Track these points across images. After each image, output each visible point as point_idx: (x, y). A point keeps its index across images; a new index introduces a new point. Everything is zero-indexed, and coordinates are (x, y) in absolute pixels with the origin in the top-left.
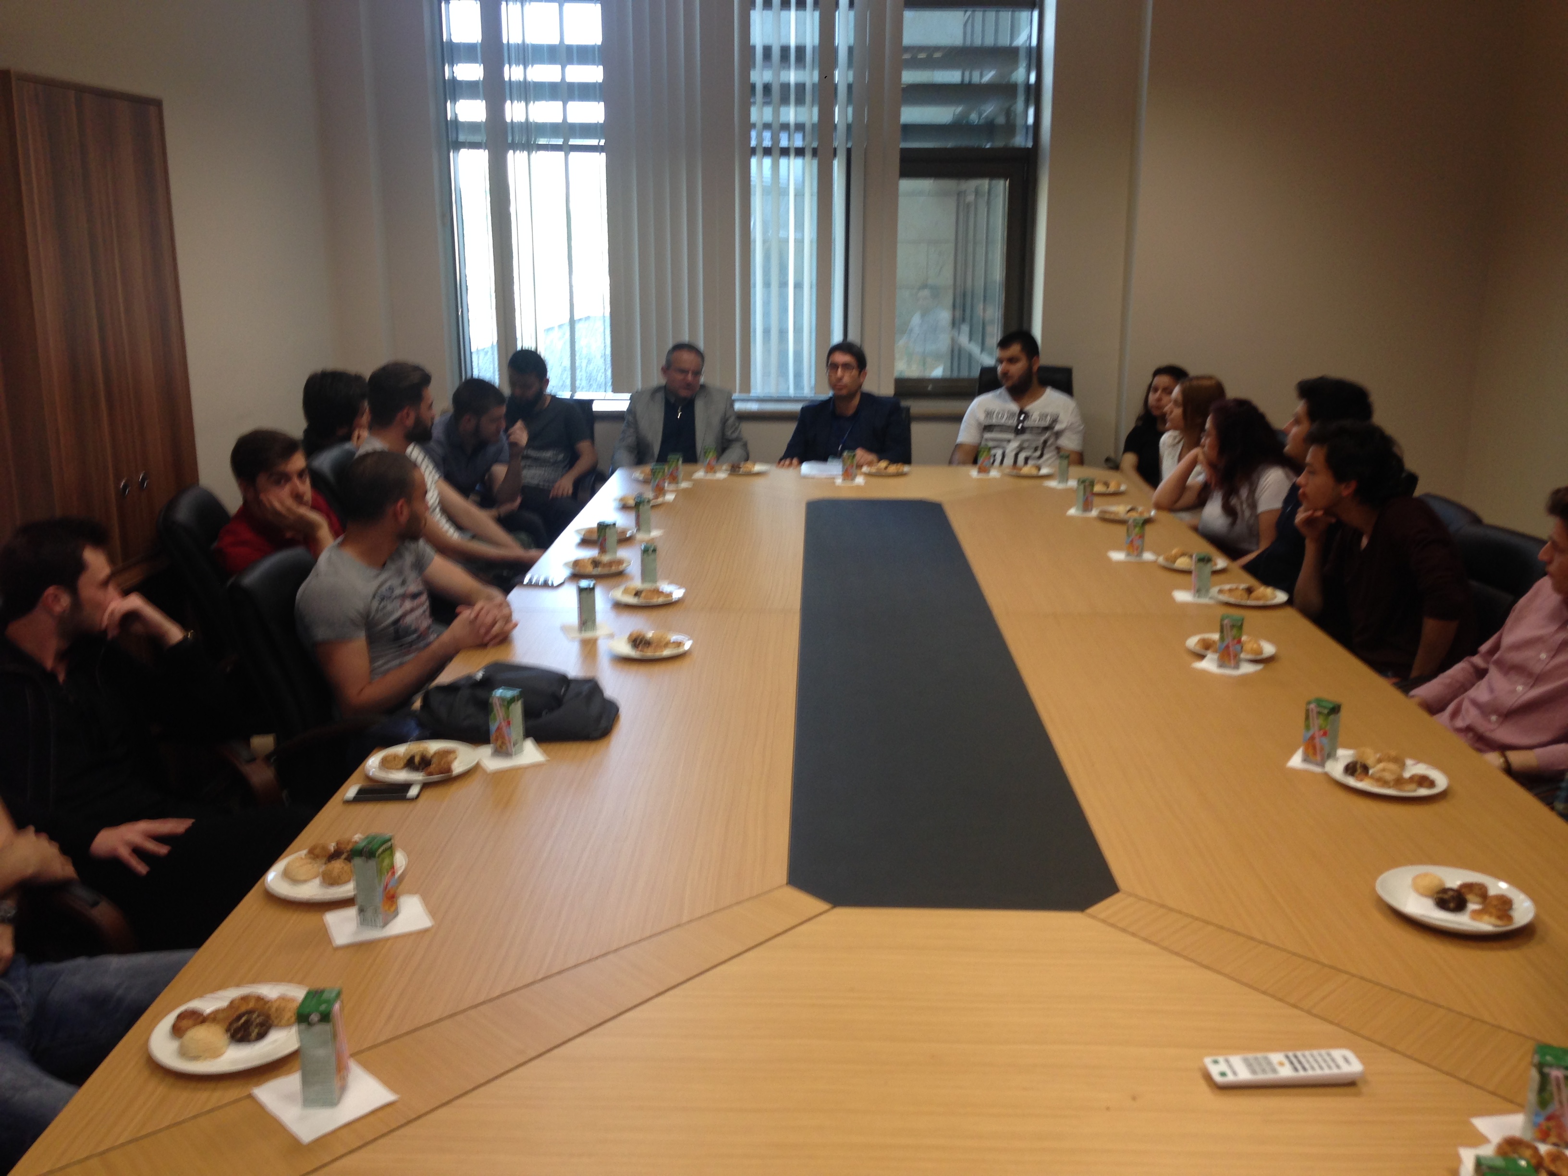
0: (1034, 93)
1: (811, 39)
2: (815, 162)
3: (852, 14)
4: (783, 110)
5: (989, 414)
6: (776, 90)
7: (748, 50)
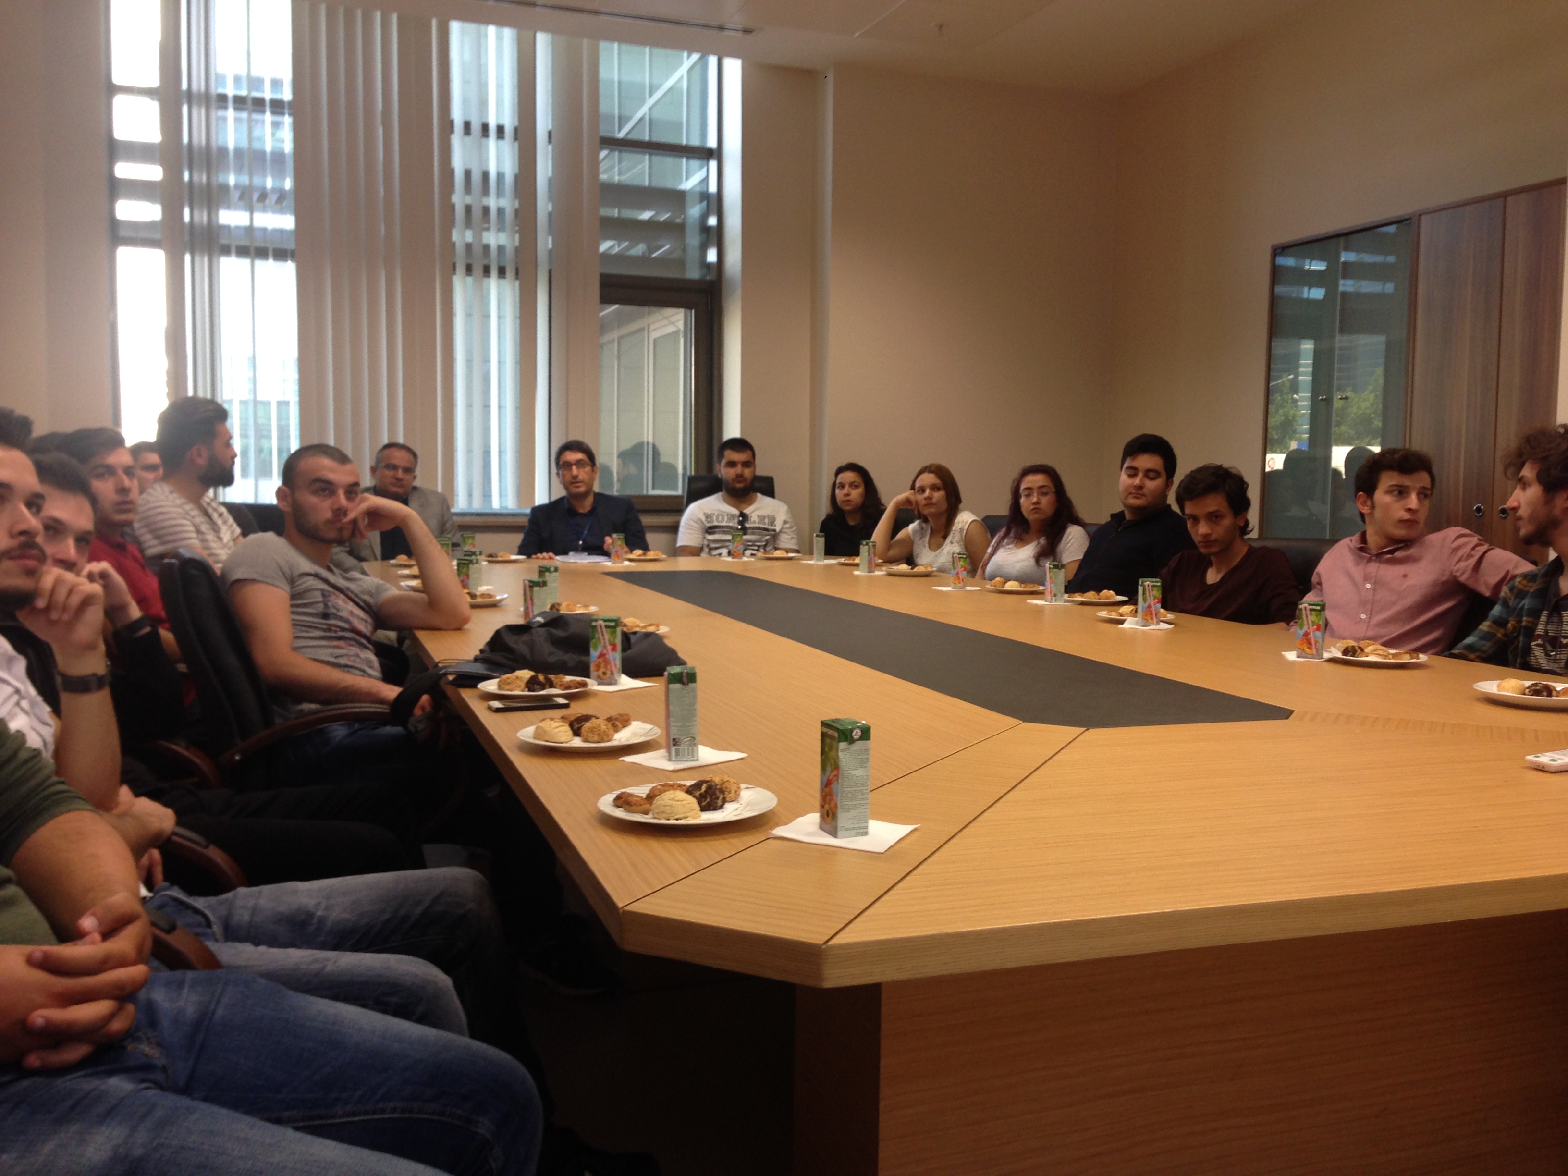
0: (716, 237)
1: (510, 168)
2: (517, 283)
3: (550, 148)
4: (485, 234)
5: (708, 517)
6: (477, 213)
7: (448, 172)
